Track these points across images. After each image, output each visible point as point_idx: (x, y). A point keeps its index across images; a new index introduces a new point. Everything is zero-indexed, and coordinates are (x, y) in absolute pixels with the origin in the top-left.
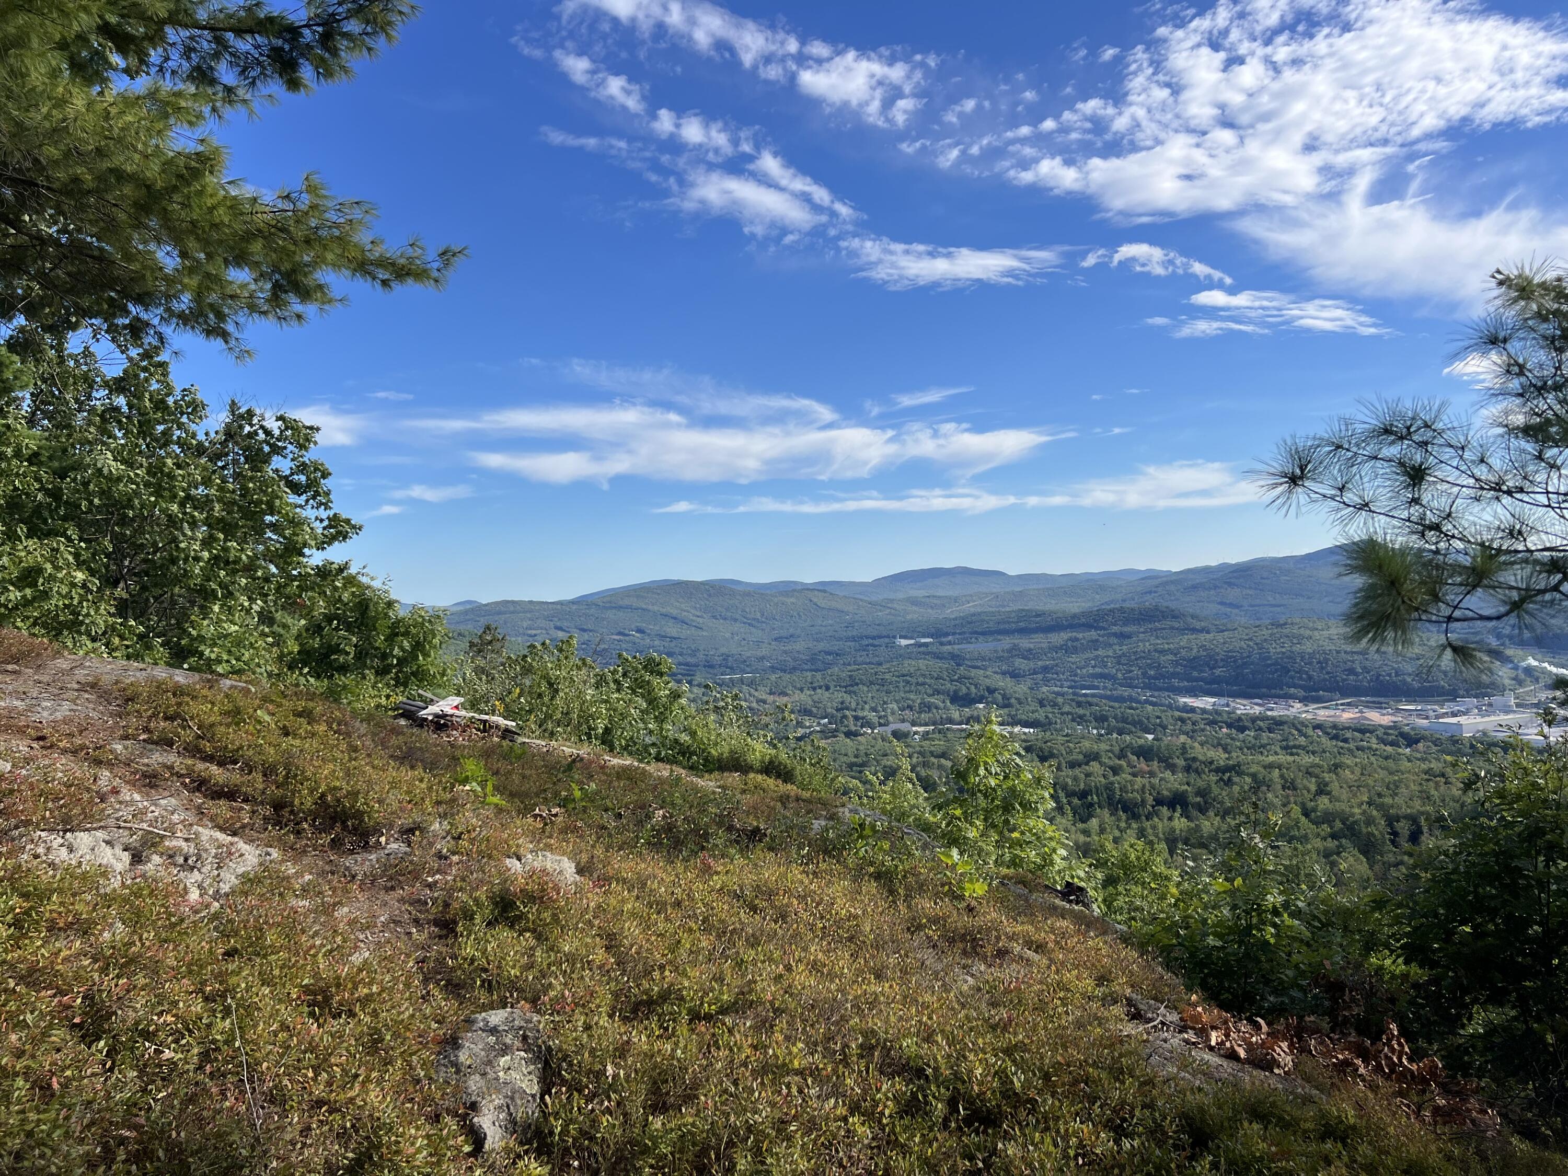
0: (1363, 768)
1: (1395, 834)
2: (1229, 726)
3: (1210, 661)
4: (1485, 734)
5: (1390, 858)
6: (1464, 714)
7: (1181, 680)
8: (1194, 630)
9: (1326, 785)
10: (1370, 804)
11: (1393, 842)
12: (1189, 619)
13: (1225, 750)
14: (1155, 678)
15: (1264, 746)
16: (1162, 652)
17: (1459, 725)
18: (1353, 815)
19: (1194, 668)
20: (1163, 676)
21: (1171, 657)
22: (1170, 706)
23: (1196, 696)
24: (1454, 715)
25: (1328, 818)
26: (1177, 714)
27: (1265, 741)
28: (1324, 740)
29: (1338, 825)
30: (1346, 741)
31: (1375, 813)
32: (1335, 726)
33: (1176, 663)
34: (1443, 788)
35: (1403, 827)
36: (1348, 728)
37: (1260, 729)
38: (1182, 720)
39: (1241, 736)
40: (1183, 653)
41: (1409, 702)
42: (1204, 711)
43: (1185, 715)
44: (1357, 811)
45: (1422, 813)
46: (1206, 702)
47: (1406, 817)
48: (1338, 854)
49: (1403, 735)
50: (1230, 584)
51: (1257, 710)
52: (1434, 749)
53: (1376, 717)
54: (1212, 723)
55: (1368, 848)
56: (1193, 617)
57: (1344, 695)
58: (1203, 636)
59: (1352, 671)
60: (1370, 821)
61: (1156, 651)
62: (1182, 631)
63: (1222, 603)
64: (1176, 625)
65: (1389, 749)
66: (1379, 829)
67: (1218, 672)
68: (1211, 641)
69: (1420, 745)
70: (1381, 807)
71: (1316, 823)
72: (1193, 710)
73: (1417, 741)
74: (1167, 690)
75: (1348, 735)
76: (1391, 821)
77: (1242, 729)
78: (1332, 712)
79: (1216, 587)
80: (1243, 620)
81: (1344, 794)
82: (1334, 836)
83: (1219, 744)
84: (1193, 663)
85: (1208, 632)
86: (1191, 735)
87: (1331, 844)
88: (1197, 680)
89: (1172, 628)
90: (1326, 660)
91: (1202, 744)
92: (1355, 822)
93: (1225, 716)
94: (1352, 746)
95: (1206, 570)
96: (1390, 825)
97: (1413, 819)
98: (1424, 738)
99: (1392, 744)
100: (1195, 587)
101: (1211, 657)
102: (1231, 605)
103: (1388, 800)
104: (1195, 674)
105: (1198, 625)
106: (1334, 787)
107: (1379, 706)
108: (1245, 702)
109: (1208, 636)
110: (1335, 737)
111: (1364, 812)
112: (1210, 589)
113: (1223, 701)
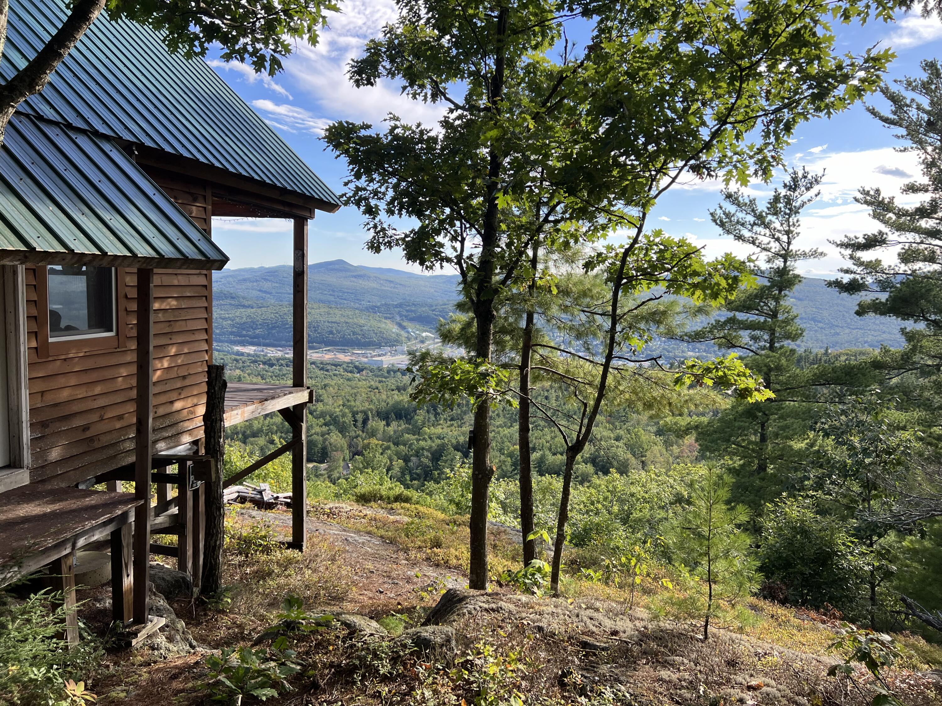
0: (339, 386)
1: (356, 421)
2: (264, 363)
3: (253, 325)
4: (393, 365)
5: (353, 434)
6: (384, 355)
7: (236, 336)
8: (244, 306)
9: (320, 396)
10: (343, 406)
11: (354, 425)
12: (241, 300)
13: (263, 378)
14: (220, 335)
15: (284, 375)
16: (224, 319)
17: (382, 361)
18: (335, 412)
19: (244, 329)
20: (224, 334)
21: (229, 322)
22: (228, 352)
23: (244, 346)
24: (379, 356)
25: (322, 415)
26: (234, 357)
27: (285, 372)
28: (317, 370)
29: (328, 418)
30: (327, 371)
31: (347, 411)
32: (322, 363)
33: (233, 326)
34: (377, 395)
35: (360, 417)
36: (327, 364)
37: (282, 365)
38: (237, 361)
39: (271, 369)
40: (237, 320)
41: (359, 349)
42: (249, 355)
43: (238, 357)
44: (337, 410)
45: (370, 409)
46: (250, 350)
47: (361, 412)
48: (329, 434)
49: (356, 367)
50: (266, 280)
51: (279, 354)
52: (370, 374)
53: (343, 357)
54: (255, 362)
55: (342, 429)
56: (244, 298)
57: (326, 345)
58: (249, 310)
59: (331, 332)
60: (344, 416)
61: (221, 318)
62: (238, 306)
63: (260, 291)
64: (233, 302)
65: (349, 374)
66: (348, 419)
67: (257, 332)
68: (254, 313)
69: (364, 372)
70: (349, 407)
71: (317, 418)
72: (242, 354)
73: (362, 370)
74: (227, 342)
75: (329, 367)
76: (354, 414)
77: (271, 365)
78: (320, 355)
79: (257, 281)
80: (273, 301)
81: (331, 401)
82: (326, 424)
83: (259, 374)
84: (242, 326)
85: (252, 308)
86: (242, 369)
87: (325, 429)
88: (245, 336)
89: (231, 304)
90: (318, 326)
91: (249, 375)
92: (337, 416)
93: (262, 358)
94: (331, 373)
95: (251, 270)
96: (353, 416)
97: (365, 413)
98: (365, 368)
99: (351, 372)
100: (245, 280)
101: (254, 323)
102: (265, 292)
103: (353, 403)
104: (244, 332)
105: (246, 303)
106: (325, 397)
107: (344, 351)
108: (272, 349)
109: (252, 310)
110: (322, 369)
111: (341, 411)
112: (253, 282)
113: (260, 348)
